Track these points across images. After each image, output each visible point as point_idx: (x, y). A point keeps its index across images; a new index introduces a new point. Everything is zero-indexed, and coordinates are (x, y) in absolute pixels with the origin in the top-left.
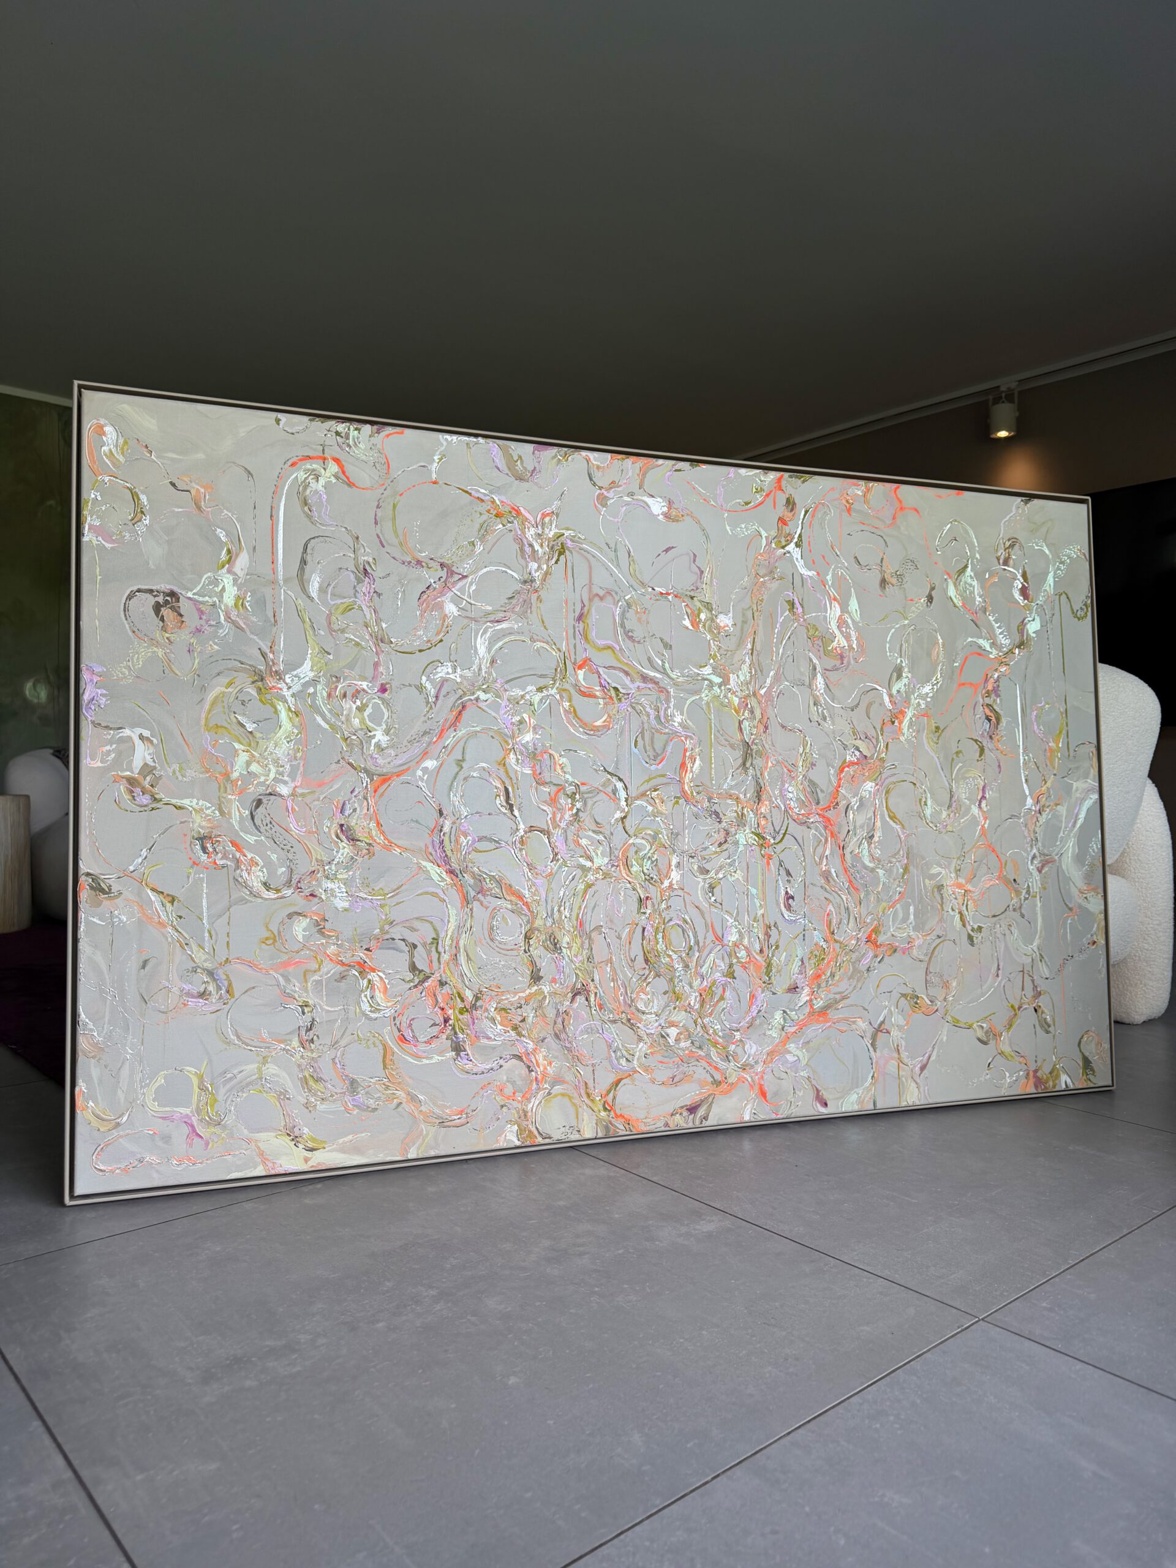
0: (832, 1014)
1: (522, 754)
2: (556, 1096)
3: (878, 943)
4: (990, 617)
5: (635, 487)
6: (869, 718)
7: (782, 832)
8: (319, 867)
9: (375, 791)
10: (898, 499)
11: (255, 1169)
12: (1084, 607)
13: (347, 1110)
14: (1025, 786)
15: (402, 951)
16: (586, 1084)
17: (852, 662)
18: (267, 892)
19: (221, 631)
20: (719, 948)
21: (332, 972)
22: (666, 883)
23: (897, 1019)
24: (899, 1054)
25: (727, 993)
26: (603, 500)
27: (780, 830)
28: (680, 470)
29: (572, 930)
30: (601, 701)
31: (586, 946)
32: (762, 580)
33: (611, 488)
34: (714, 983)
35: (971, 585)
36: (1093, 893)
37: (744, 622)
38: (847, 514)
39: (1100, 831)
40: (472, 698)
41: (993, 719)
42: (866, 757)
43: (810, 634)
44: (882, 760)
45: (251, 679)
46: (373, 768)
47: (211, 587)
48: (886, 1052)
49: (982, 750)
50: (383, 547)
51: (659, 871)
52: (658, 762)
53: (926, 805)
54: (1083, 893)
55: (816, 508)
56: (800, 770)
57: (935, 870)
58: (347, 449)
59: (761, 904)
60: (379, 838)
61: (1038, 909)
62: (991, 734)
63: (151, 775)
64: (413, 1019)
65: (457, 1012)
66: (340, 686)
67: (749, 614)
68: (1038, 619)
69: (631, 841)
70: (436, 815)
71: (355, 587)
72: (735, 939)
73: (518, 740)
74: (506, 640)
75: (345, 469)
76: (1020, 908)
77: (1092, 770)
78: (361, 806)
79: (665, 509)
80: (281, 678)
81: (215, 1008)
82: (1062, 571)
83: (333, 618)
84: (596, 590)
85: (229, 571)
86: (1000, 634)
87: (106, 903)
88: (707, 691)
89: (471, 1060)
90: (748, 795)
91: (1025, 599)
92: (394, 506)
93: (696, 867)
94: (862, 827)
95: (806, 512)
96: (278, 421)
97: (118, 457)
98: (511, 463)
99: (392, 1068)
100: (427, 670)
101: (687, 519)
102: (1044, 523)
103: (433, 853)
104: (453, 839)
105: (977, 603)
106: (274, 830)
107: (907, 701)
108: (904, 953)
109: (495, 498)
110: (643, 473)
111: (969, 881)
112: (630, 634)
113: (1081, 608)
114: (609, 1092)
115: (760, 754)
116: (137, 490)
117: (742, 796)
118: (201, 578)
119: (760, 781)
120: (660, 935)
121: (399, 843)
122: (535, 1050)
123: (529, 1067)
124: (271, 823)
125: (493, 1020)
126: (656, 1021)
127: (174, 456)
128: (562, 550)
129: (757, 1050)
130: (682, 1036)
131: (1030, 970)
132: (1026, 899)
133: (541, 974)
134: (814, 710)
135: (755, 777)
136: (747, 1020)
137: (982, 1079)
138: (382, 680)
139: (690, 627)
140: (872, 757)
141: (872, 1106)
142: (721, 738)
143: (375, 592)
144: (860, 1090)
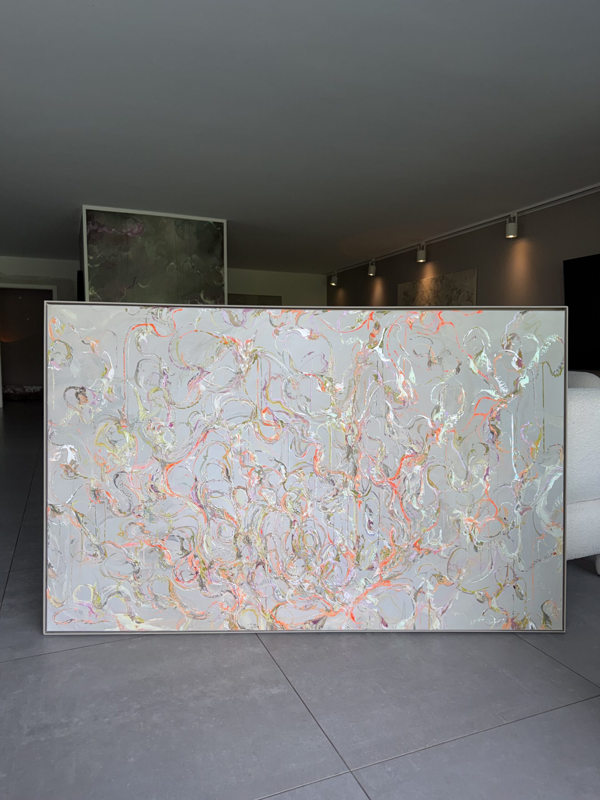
0: (392, 582)
1: (234, 453)
2: (247, 610)
3: (420, 548)
4: (496, 378)
5: (293, 325)
6: (419, 433)
7: (368, 490)
8: (142, 504)
9: (167, 470)
10: (440, 318)
11: (116, 628)
12: (559, 369)
13: (153, 608)
14: (514, 468)
15: (177, 541)
16: (262, 606)
17: (410, 404)
18: (121, 514)
19: (102, 403)
20: (331, 546)
21: (148, 549)
22: (305, 514)
23: (430, 587)
24: (430, 604)
25: (336, 568)
26: (277, 332)
27: (366, 489)
28: (317, 314)
29: (257, 535)
30: (274, 428)
31: (264, 542)
32: (360, 365)
33: (281, 326)
34: (329, 563)
35: (484, 361)
36: (556, 527)
37: (350, 387)
38: (410, 329)
39: (563, 493)
40: (212, 428)
41: (496, 433)
42: (416, 453)
43: (386, 391)
44: (426, 454)
45: (114, 423)
46: (166, 460)
47: (98, 384)
48: (422, 603)
49: (488, 449)
50: (172, 361)
51: (301, 508)
52: (302, 455)
53: (452, 478)
54: (549, 526)
55: (392, 326)
56: (379, 459)
57: (456, 511)
58: (157, 320)
59: (355, 526)
60: (168, 491)
61: (519, 534)
62: (494, 440)
63: (74, 464)
64: (182, 571)
65: (202, 569)
66: (152, 425)
67: (353, 382)
68: (527, 378)
69: (287, 494)
70: (194, 481)
71: (159, 380)
72: (340, 542)
73: (233, 446)
74: (229, 400)
75: (156, 328)
76: (508, 533)
77: (559, 460)
78: (160, 477)
79: (309, 334)
80: (127, 422)
81: (99, 561)
82: (545, 350)
83: (150, 395)
84: (272, 375)
85: (106, 377)
86: (502, 387)
87: (58, 516)
88: (329, 421)
89: (208, 591)
90: (350, 472)
91: (519, 367)
92: (177, 343)
93: (320, 506)
94: (413, 488)
95: (386, 330)
96: (126, 310)
98: (232, 319)
99: (173, 592)
100: (191, 416)
101: (321, 338)
102: (534, 324)
103: (192, 498)
104: (201, 491)
105: (488, 371)
106: (123, 487)
107: (442, 424)
108: (435, 554)
109: (224, 336)
110: (298, 317)
111: (476, 518)
112: (289, 395)
113: (557, 370)
114: (273, 610)
115: (357, 452)
117: (346, 472)
118: (95, 381)
119: (357, 465)
120: (301, 540)
121: (177, 493)
122: (238, 589)
123: (235, 596)
124: (122, 484)
125: (218, 574)
126: (298, 579)
127: (84, 329)
128: (256, 357)
129: (350, 597)
130: (311, 588)
131: (512, 565)
132: (511, 529)
133: (242, 554)
134: (387, 429)
135: (354, 463)
136: (346, 582)
137: (479, 620)
138: (171, 420)
139: (321, 390)
140: (420, 453)
141: (413, 629)
142: (336, 444)
143: (168, 382)
144: (407, 620)
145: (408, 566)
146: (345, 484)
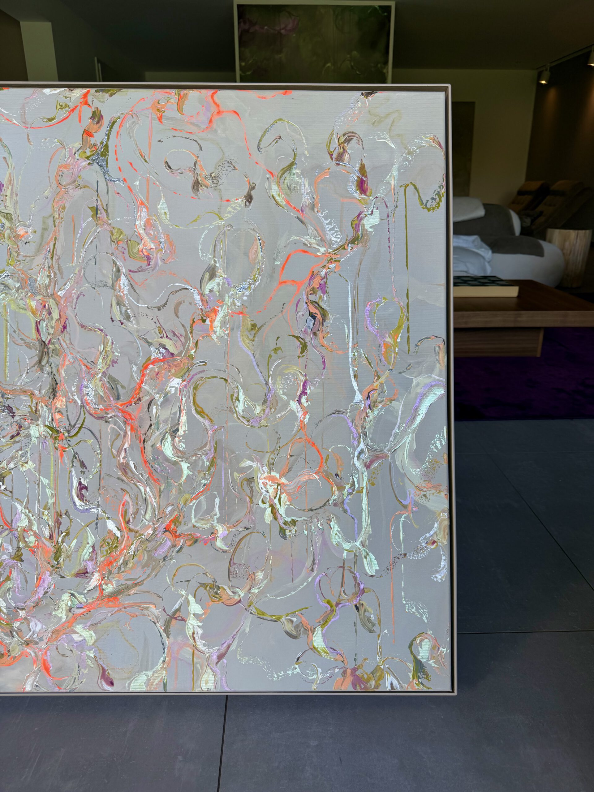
0: (123, 599)
3: (178, 533)
4: (319, 214)
6: (178, 317)
7: (78, 425)
10: (215, 103)
12: (437, 197)
14: (353, 381)
17: (160, 263)
20: (7, 532)
23: (195, 608)
24: (195, 641)
25: (14, 575)
27: (75, 424)
32: (64, 190)
34: (1, 563)
35: (297, 183)
36: (434, 491)
37: (45, 229)
38: (159, 122)
39: (445, 428)
41: (319, 316)
42: (172, 354)
43: (114, 237)
44: (191, 357)
48: (180, 638)
49: (304, 347)
53: (238, 400)
54: (421, 491)
55: (124, 118)
56: (100, 367)
57: (245, 463)
59: (52, 494)
61: (364, 504)
62: (315, 330)
67: (50, 222)
68: (376, 213)
72: (25, 525)
76: (343, 502)
77: (438, 365)
82: (409, 162)
86: (330, 230)
88: (4, 295)
90: (43, 392)
91: (361, 193)
94: (165, 421)
95: (113, 123)
102: (388, 115)
105: (304, 201)
107: (221, 300)
108: (205, 544)
111: (283, 475)
113: (433, 199)
115: (57, 352)
117: (36, 392)
119: (57, 377)
129: (42, 628)
131: (352, 565)
132: (350, 494)
134: (116, 310)
135: (51, 374)
136: (33, 599)
137: (290, 672)
140: (180, 354)
141: (161, 689)
142: (17, 338)
144: (150, 673)
145: (153, 570)
146: (35, 415)
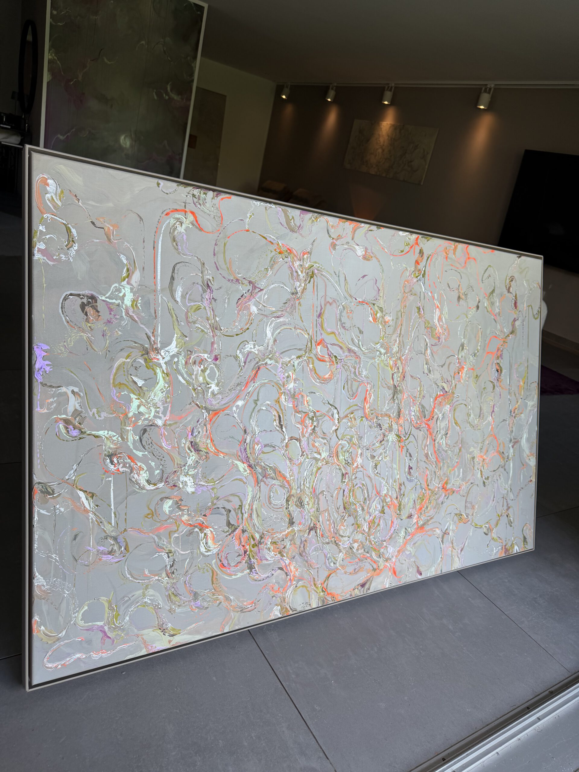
0: (427, 528)
1: (288, 395)
2: (299, 587)
3: (447, 489)
4: (502, 318)
5: (349, 239)
6: (449, 371)
7: (409, 433)
8: (179, 469)
9: (211, 420)
10: (468, 253)
11: (141, 651)
13: (192, 610)
14: (510, 405)
15: (223, 515)
16: (314, 579)
17: (443, 341)
18: (149, 486)
19: (123, 322)
21: (185, 530)
22: (355, 465)
23: (453, 527)
24: (452, 544)
25: (381, 522)
26: (334, 246)
28: (371, 230)
29: (309, 494)
30: (328, 363)
31: (316, 502)
32: (406, 295)
33: (338, 239)
34: (375, 517)
36: (532, 456)
37: (397, 319)
38: (446, 260)
40: (263, 363)
41: (500, 371)
42: (446, 392)
43: (426, 325)
44: (453, 393)
45: (141, 353)
46: (210, 406)
47: (117, 293)
48: (447, 544)
49: (494, 387)
50: (218, 270)
51: (352, 458)
52: (354, 397)
53: (470, 416)
54: (528, 457)
55: (432, 256)
56: (418, 400)
57: (472, 449)
58: (199, 206)
59: (398, 473)
60: (212, 449)
61: (511, 466)
62: (498, 378)
63: (79, 417)
64: (228, 553)
65: (251, 546)
66: (192, 357)
67: (399, 314)
68: (520, 319)
69: (339, 442)
70: (243, 433)
71: (202, 295)
72: (386, 492)
73: (286, 387)
74: (282, 328)
75: (198, 219)
76: (504, 466)
77: (535, 395)
78: (202, 430)
79: (364, 253)
80: (158, 353)
81: (117, 560)
83: (189, 315)
84: (328, 299)
85: (128, 283)
86: (505, 326)
87: (51, 501)
88: (378, 358)
89: (257, 573)
90: (394, 414)
91: (515, 308)
92: (225, 244)
93: (369, 455)
94: (443, 429)
95: (428, 258)
96: (158, 184)
97: (57, 202)
98: (288, 221)
99: (216, 583)
100: (240, 347)
101: (374, 259)
102: (525, 269)
103: (241, 455)
104: (251, 447)
105: (496, 310)
106: (153, 447)
107: (465, 362)
108: (457, 493)
109: (280, 243)
110: (354, 231)
111: (485, 454)
112: (344, 325)
113: (537, 314)
114: (325, 581)
115: (401, 391)
116: (70, 226)
117: (392, 415)
118: (111, 286)
119: (400, 406)
120: (351, 494)
121: (223, 451)
122: (290, 563)
123: (286, 573)
124: (151, 443)
125: (269, 549)
126: (348, 540)
127: (94, 204)
128: (312, 275)
129: (393, 550)
130: (360, 547)
131: (506, 496)
132: (507, 461)
133: (294, 521)
134: (425, 366)
135: (398, 404)
136: (389, 535)
137: (485, 553)
138: (216, 352)
139: (372, 321)
140: (449, 392)
141: (440, 572)
142: (384, 384)
143: (213, 298)
144: (436, 565)
145: (438, 509)
